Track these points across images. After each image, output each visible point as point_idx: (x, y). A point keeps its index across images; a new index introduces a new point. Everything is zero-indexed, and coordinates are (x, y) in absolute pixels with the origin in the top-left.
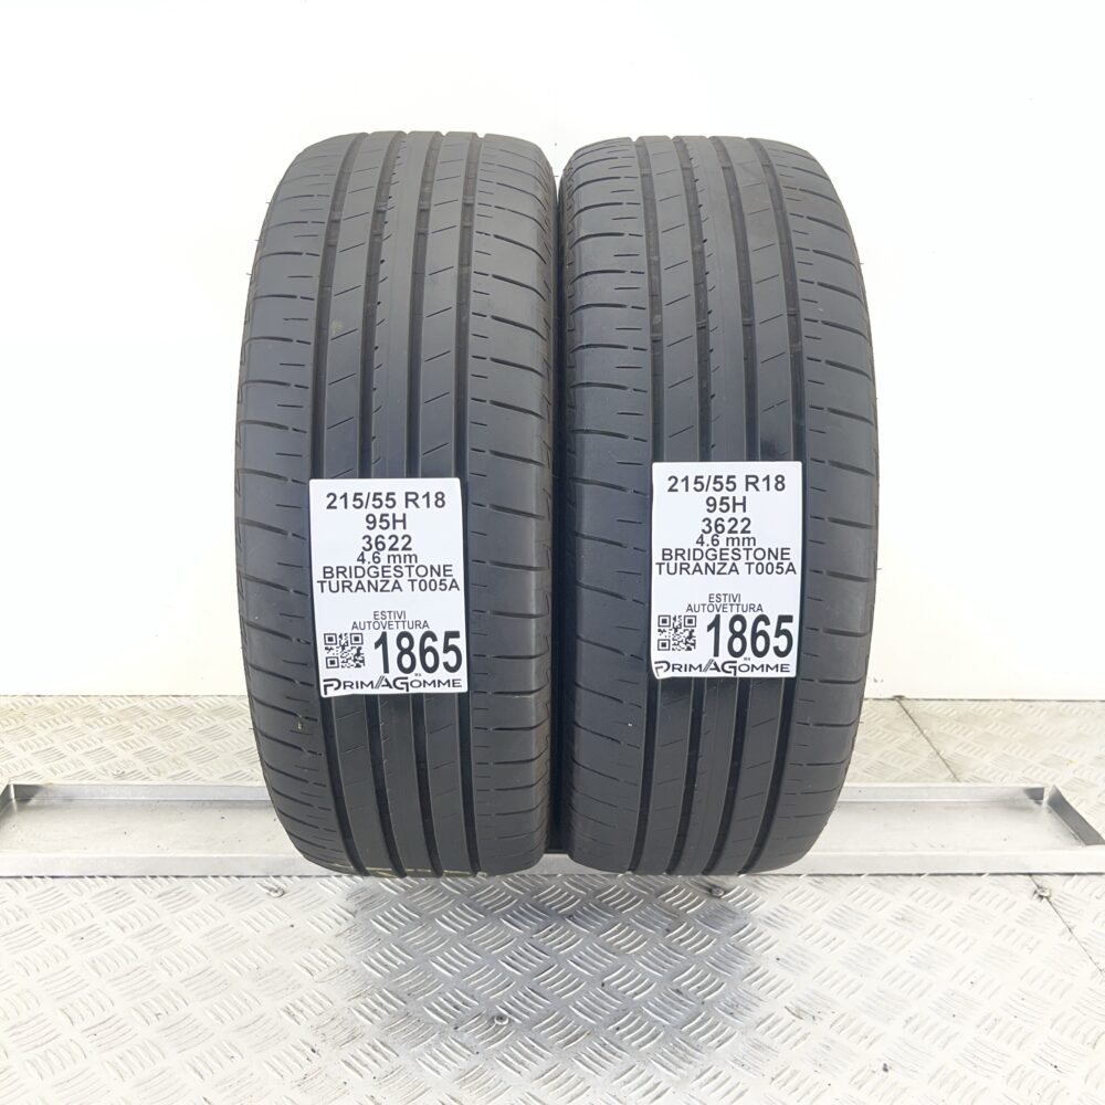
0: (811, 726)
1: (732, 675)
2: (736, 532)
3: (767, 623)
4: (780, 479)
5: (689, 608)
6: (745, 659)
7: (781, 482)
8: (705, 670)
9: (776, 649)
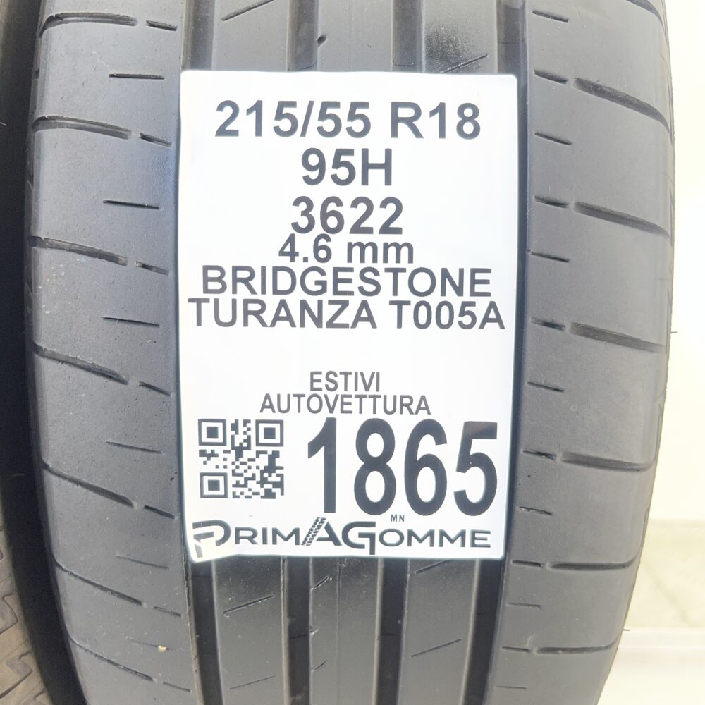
0: (535, 653)
1: (365, 553)
2: (369, 231)
3: (440, 438)
4: (468, 113)
5: (267, 403)
6: (394, 518)
7: (471, 119)
8: (308, 541)
9: (461, 498)
